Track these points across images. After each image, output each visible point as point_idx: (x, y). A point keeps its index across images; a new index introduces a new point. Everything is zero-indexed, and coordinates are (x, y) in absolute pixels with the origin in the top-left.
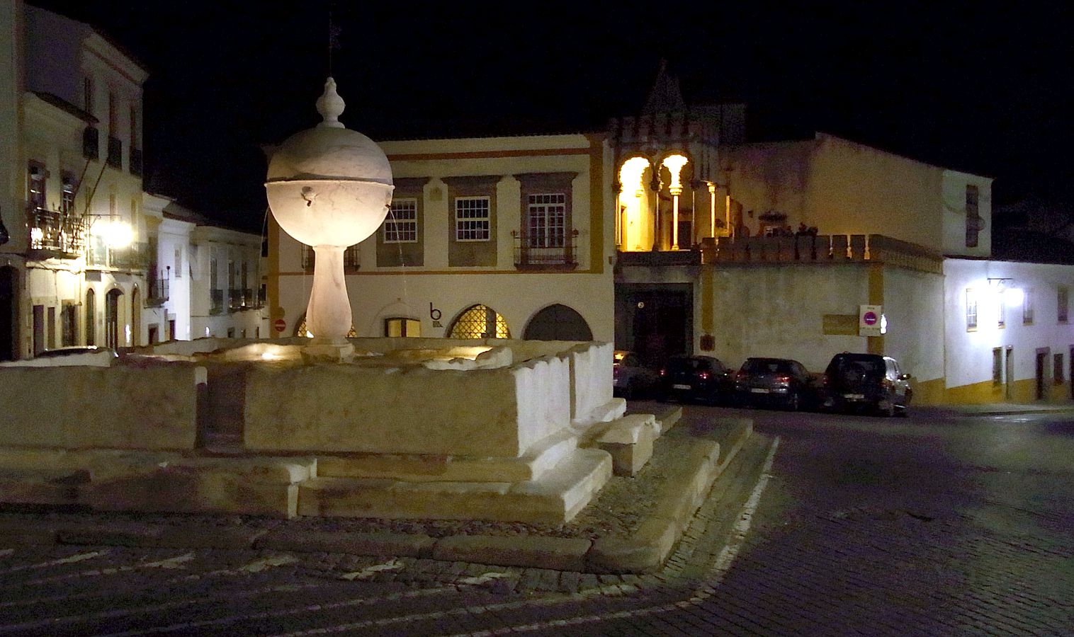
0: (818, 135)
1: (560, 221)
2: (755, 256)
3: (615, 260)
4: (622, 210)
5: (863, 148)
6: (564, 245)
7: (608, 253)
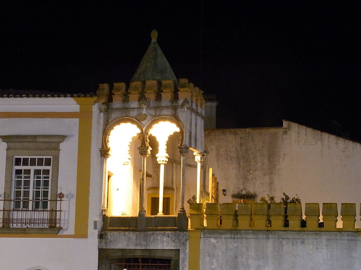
0: (285, 123)
1: (46, 183)
2: (244, 223)
3: (100, 225)
4: (109, 177)
5: (326, 136)
6: (49, 209)
7: (94, 217)
